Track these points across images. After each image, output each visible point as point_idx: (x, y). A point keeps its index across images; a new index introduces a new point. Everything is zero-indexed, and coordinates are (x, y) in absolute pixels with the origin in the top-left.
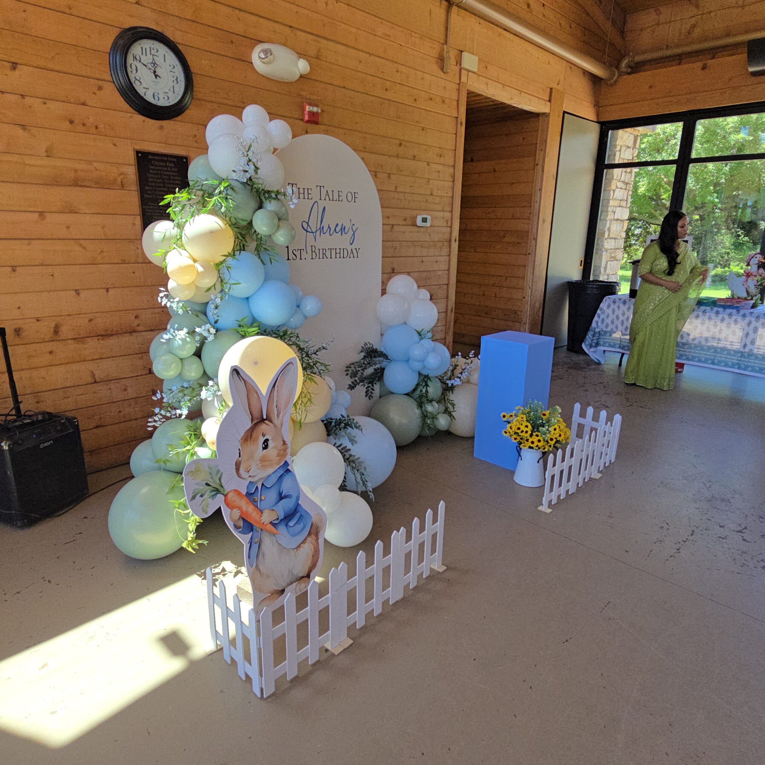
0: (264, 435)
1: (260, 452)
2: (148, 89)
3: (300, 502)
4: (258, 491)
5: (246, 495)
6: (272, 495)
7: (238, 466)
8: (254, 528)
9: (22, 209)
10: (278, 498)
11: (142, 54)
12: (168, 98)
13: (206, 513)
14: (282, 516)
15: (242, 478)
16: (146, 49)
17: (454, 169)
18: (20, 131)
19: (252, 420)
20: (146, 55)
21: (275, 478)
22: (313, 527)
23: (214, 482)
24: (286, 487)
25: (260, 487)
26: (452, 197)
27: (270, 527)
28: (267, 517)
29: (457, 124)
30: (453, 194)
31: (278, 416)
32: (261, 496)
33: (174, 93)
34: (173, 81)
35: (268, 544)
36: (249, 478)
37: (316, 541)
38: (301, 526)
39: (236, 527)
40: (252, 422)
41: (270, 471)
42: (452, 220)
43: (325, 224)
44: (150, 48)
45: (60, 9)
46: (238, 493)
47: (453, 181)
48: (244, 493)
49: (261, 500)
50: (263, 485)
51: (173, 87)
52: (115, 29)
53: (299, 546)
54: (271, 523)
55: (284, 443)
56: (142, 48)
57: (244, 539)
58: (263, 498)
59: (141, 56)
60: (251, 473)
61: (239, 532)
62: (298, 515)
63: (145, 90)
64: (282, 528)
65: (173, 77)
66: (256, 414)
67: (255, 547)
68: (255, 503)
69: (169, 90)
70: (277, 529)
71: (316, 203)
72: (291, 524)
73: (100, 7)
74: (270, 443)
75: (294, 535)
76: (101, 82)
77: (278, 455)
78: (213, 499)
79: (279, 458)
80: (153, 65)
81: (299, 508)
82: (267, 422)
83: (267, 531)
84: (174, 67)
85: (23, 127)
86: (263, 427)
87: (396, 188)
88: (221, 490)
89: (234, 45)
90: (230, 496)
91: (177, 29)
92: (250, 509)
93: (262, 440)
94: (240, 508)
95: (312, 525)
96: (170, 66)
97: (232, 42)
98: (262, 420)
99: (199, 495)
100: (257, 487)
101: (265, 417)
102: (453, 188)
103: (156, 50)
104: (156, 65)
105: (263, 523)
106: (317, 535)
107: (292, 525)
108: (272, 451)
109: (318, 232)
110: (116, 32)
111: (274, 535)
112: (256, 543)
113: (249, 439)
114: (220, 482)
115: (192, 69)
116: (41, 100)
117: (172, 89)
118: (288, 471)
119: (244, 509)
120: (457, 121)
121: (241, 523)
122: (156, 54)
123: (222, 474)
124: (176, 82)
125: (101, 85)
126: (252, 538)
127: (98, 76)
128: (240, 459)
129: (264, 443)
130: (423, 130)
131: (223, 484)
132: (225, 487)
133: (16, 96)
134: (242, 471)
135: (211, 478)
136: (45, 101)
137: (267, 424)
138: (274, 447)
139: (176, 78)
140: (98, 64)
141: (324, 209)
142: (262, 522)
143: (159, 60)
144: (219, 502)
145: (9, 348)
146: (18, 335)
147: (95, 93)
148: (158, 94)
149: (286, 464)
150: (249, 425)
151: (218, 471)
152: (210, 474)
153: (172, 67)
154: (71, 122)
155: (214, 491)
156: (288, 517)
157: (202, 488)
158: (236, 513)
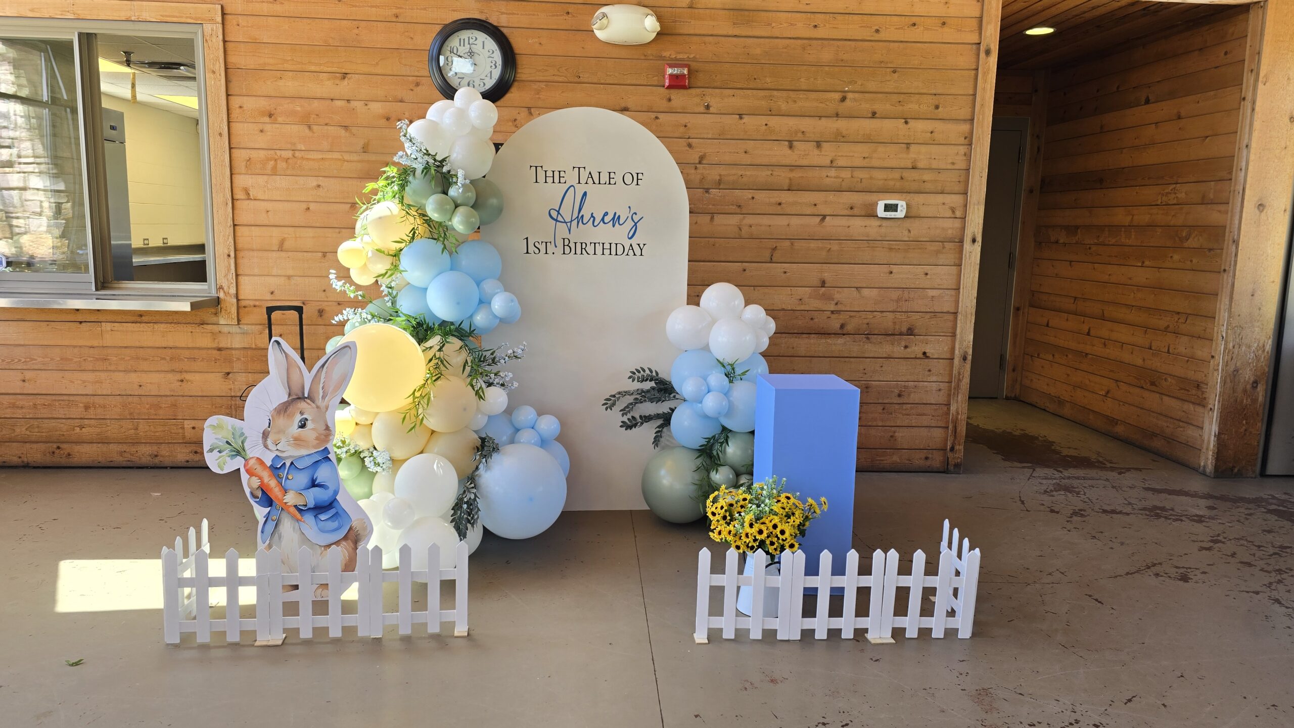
0: (302, 413)
1: (294, 429)
2: (463, 78)
3: (337, 498)
4: (285, 468)
5: (270, 467)
6: (302, 479)
7: (265, 435)
8: (273, 503)
9: (338, 200)
10: (310, 484)
11: (460, 45)
12: (484, 84)
13: (222, 470)
14: (311, 504)
15: (269, 449)
16: (464, 40)
17: (972, 124)
18: (342, 132)
19: (290, 395)
20: (464, 46)
21: (309, 462)
22: (351, 532)
23: (236, 443)
24: (322, 474)
25: (288, 464)
26: (968, 170)
27: (293, 510)
28: (291, 499)
29: (978, 55)
30: (970, 166)
31: (324, 397)
32: (287, 473)
33: (491, 78)
34: (491, 66)
35: (287, 526)
36: (277, 451)
37: (353, 549)
38: (335, 524)
39: (253, 495)
40: (289, 397)
41: (304, 452)
42: (966, 206)
43: (586, 213)
44: (469, 37)
45: (387, 20)
46: (260, 461)
47: (970, 144)
48: (269, 464)
49: (287, 478)
50: (292, 463)
51: (491, 72)
52: (437, 26)
53: (329, 546)
54: (296, 506)
55: (327, 428)
56: (460, 39)
57: (260, 512)
58: (290, 477)
59: (459, 48)
60: (279, 447)
61: (256, 502)
62: (332, 512)
63: (460, 80)
64: (309, 518)
65: (492, 62)
66: (296, 390)
67: (271, 526)
68: (279, 479)
69: (486, 76)
70: (302, 516)
71: (572, 188)
72: (323, 517)
73: (425, 9)
74: (309, 425)
75: (322, 531)
76: (418, 78)
77: (317, 439)
78: (232, 459)
79: (318, 442)
80: (469, 54)
81: (335, 504)
82: (308, 401)
83: (289, 513)
84: (493, 52)
85: (346, 127)
86: (302, 405)
87: (832, 162)
88: (242, 453)
89: (570, 16)
90: (252, 462)
91: (503, 13)
92: (273, 483)
93: (298, 418)
94: (260, 478)
95: (351, 529)
96: (489, 52)
97: (568, 13)
98: (301, 398)
99: (218, 450)
100: (284, 463)
101: (306, 395)
102: (968, 156)
103: (474, 38)
104: (472, 54)
105: (286, 503)
106: (356, 542)
107: (322, 519)
108: (309, 433)
109: (575, 223)
110: (438, 28)
111: (298, 520)
112: (273, 520)
113: (282, 413)
114: (243, 446)
115: (517, 51)
116: (363, 102)
117: (489, 75)
118: (327, 459)
119: (266, 480)
120: (979, 49)
121: (259, 494)
122: (475, 43)
123: (246, 437)
124: (494, 67)
125: (418, 81)
126: (269, 512)
127: (416, 74)
128: (269, 429)
129: (300, 421)
130: (894, 72)
131: (246, 448)
132: (248, 452)
133: (343, 102)
134: (269, 442)
135: (234, 438)
136: (366, 102)
137: (308, 403)
138: (313, 429)
139: (494, 63)
140: (418, 62)
141: (585, 194)
142: (285, 501)
143: (477, 48)
144: (238, 463)
145: (304, 327)
146: (321, 316)
147: (412, 90)
148: (474, 82)
149: (326, 450)
150: (285, 398)
151: (242, 434)
152: (233, 434)
153: (491, 52)
154: (388, 119)
155: (235, 451)
156: (319, 509)
157: (221, 444)
158: (256, 482)
